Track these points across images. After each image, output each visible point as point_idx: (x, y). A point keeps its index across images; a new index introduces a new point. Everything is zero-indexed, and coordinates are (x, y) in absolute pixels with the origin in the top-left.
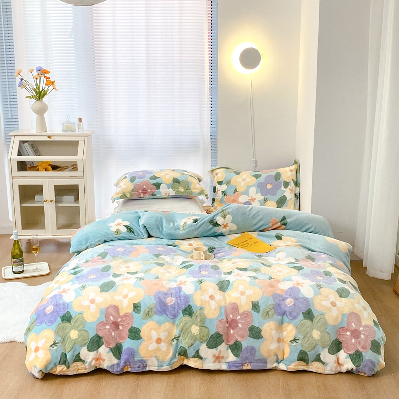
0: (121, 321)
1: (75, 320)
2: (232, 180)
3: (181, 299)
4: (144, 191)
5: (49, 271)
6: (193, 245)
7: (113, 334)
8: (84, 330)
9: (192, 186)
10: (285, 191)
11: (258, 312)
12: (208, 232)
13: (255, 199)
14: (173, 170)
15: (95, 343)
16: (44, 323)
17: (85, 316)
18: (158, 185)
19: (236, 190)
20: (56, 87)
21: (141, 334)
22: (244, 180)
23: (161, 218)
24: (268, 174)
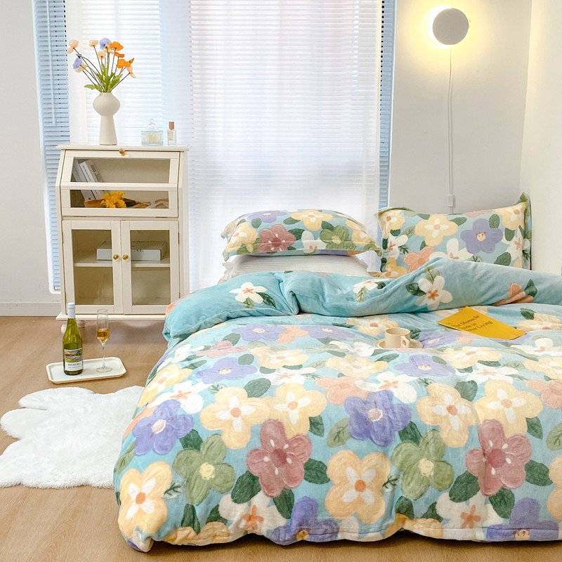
0: (288, 449)
1: (207, 446)
2: (416, 229)
3: (396, 411)
4: (277, 243)
5: (124, 371)
6: (379, 325)
7: (277, 472)
8: (225, 464)
9: (354, 236)
10: (508, 245)
11: (540, 436)
12: (403, 304)
13: (457, 258)
14: (321, 211)
15: (247, 487)
16: (152, 451)
17: (225, 438)
18: (298, 234)
19: (424, 245)
20: (133, 71)
21: (327, 472)
22: (437, 227)
23: (320, 280)
24: (478, 218)
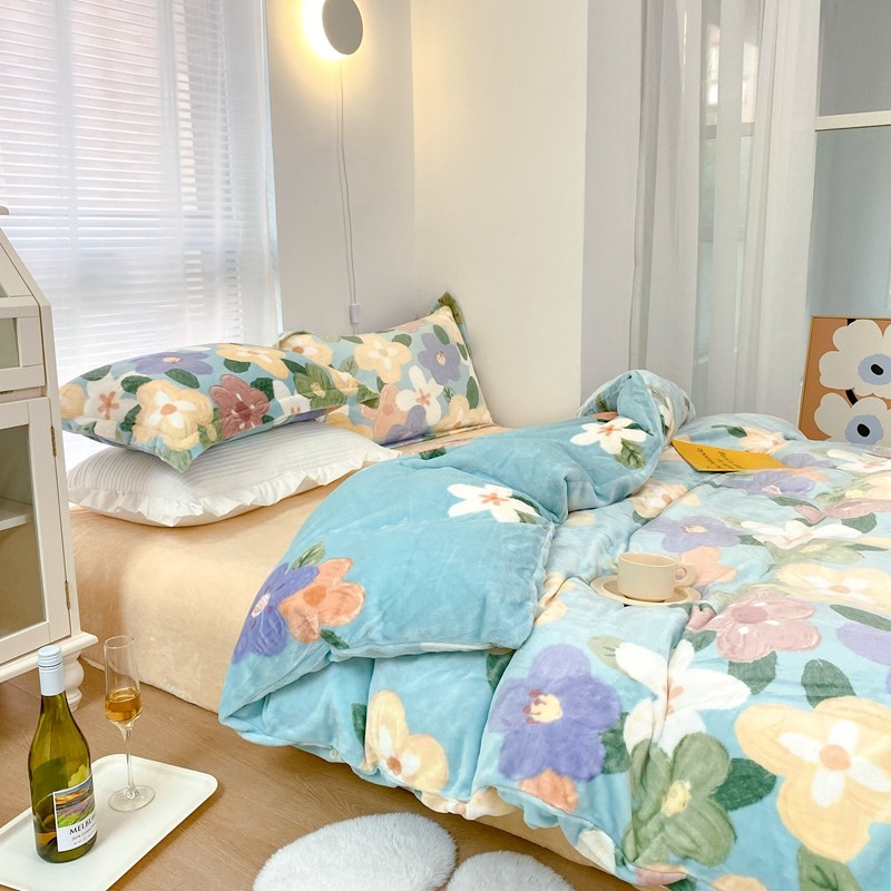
2: (357, 359)
4: (244, 412)
9: (335, 380)
13: (429, 395)
18: (265, 386)
19: (380, 383)
22: (383, 353)
24: (422, 332)
